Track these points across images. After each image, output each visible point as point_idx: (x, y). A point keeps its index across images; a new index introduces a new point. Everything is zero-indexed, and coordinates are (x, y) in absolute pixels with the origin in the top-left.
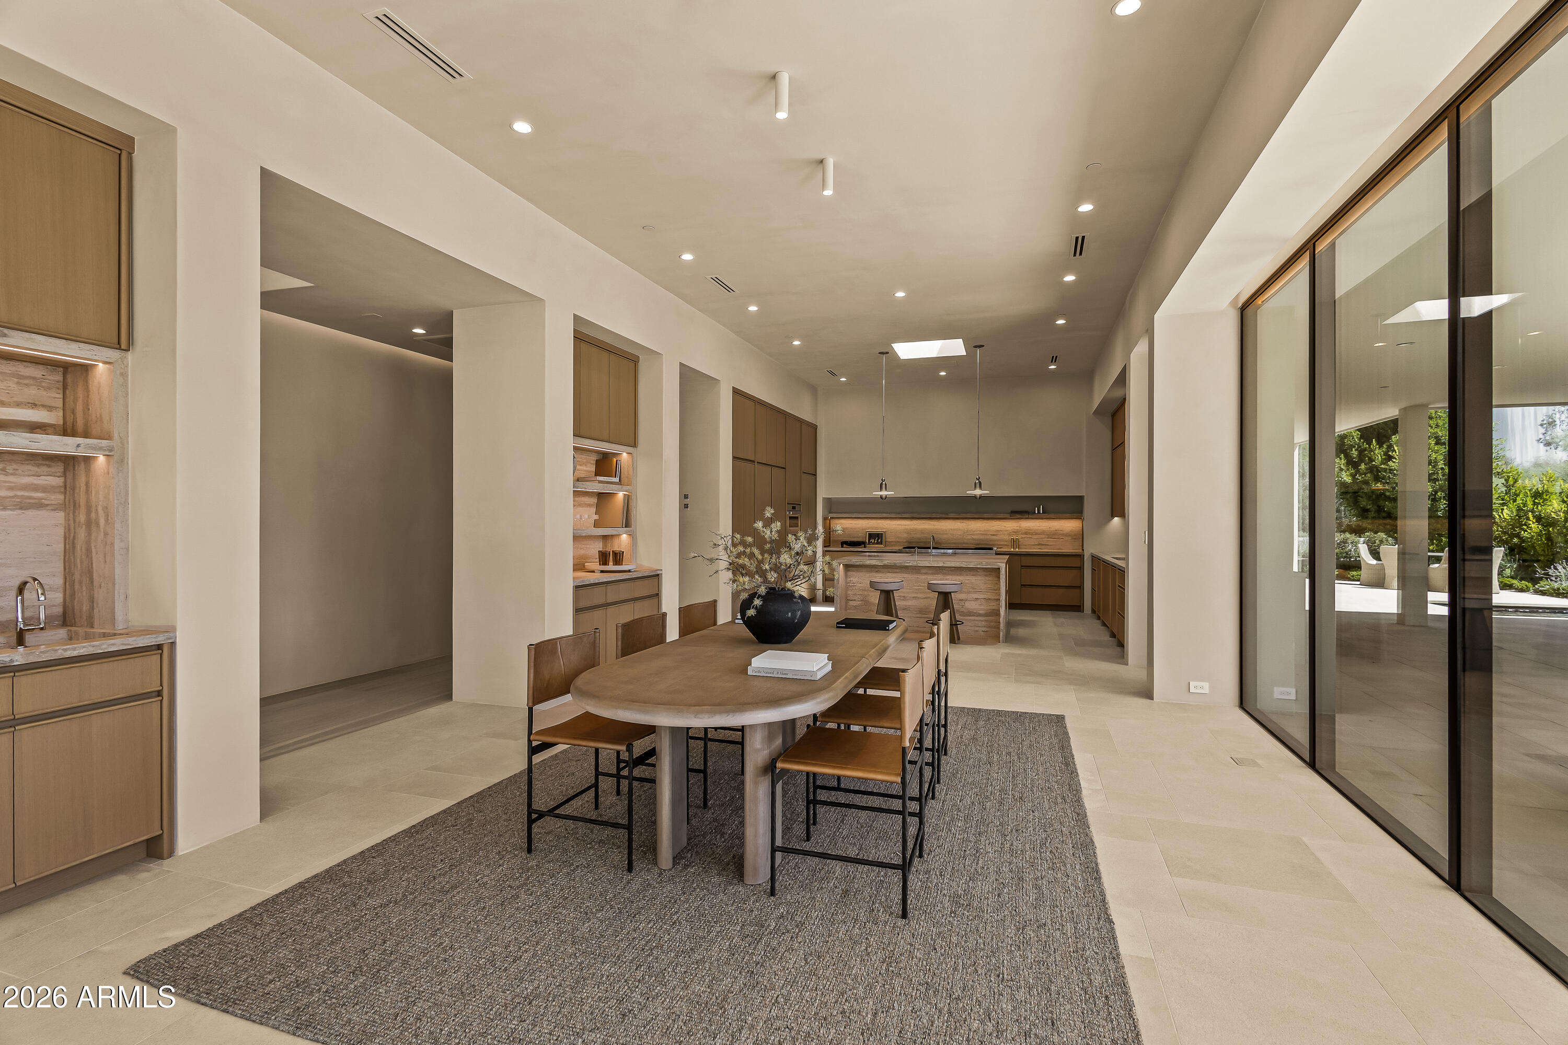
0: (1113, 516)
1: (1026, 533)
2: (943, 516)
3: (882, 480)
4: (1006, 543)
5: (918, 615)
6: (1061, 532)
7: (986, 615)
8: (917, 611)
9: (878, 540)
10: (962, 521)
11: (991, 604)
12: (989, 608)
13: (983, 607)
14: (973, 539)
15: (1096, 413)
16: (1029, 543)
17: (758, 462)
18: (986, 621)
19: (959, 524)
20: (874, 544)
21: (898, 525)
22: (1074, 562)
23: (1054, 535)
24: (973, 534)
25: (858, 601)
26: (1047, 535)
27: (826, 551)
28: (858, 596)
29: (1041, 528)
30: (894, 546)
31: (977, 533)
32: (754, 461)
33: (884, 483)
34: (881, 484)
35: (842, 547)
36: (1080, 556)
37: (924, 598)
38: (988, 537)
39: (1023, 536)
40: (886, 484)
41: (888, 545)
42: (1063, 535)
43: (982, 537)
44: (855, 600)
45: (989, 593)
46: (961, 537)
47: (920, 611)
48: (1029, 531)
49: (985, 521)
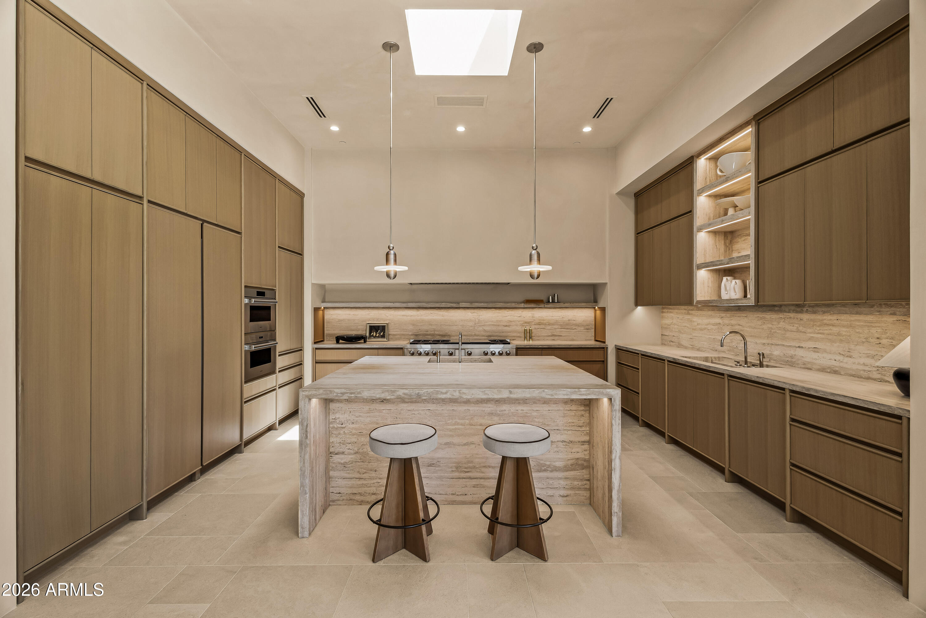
0: (637, 304)
1: (539, 324)
2: (454, 305)
3: (389, 247)
4: (518, 335)
5: (456, 474)
6: (574, 322)
7: (566, 469)
8: (451, 468)
9: (380, 333)
10: (472, 311)
11: (573, 451)
12: (571, 456)
13: (561, 456)
14: (485, 331)
15: (621, 193)
16: (543, 334)
17: (149, 202)
18: (566, 478)
19: (470, 314)
20: (375, 337)
21: (403, 315)
22: (597, 356)
23: (567, 325)
24: (485, 325)
25: (349, 454)
26: (561, 325)
27: (316, 349)
28: (349, 446)
29: (553, 318)
30: (399, 339)
31: (489, 323)
32: (141, 198)
33: (392, 252)
34: (388, 254)
35: (338, 342)
36: (604, 349)
37: (465, 445)
38: (500, 328)
39: (537, 327)
40: (395, 255)
41: (392, 339)
42: (576, 325)
43: (494, 328)
44: (343, 453)
45: (570, 432)
46: (471, 328)
47: (457, 468)
48: (542, 322)
49: (498, 311)
